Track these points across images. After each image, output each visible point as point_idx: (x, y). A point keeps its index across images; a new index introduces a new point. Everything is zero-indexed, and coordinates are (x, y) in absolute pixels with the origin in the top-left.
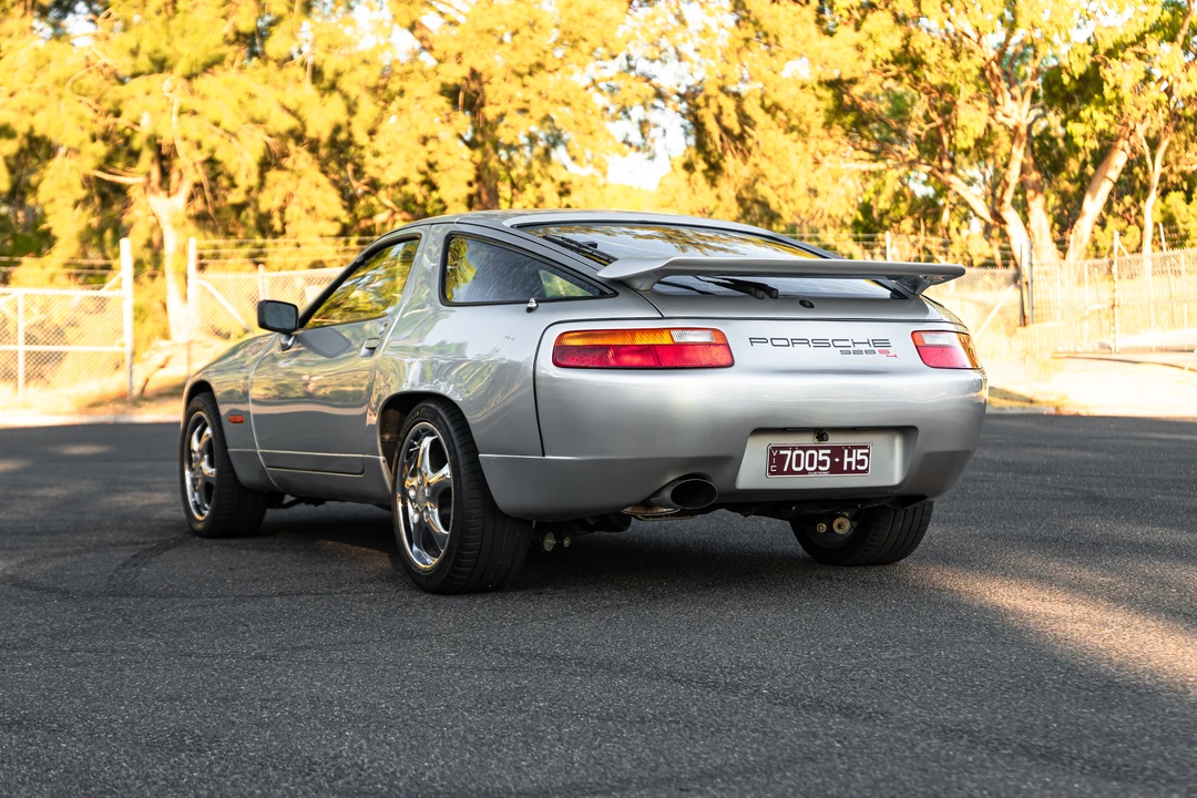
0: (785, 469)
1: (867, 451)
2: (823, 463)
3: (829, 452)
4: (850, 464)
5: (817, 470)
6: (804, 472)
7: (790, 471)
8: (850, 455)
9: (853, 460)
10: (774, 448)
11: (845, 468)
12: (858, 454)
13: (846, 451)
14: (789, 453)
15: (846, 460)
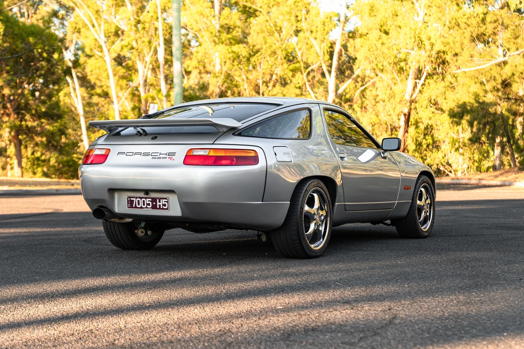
0: (134, 206)
1: (166, 200)
2: (149, 204)
3: (151, 200)
4: (160, 205)
5: (147, 207)
6: (141, 208)
7: (136, 207)
8: (160, 202)
9: (161, 204)
10: (129, 197)
11: (158, 207)
12: (163, 202)
13: (158, 200)
14: (135, 199)
15: (158, 204)
